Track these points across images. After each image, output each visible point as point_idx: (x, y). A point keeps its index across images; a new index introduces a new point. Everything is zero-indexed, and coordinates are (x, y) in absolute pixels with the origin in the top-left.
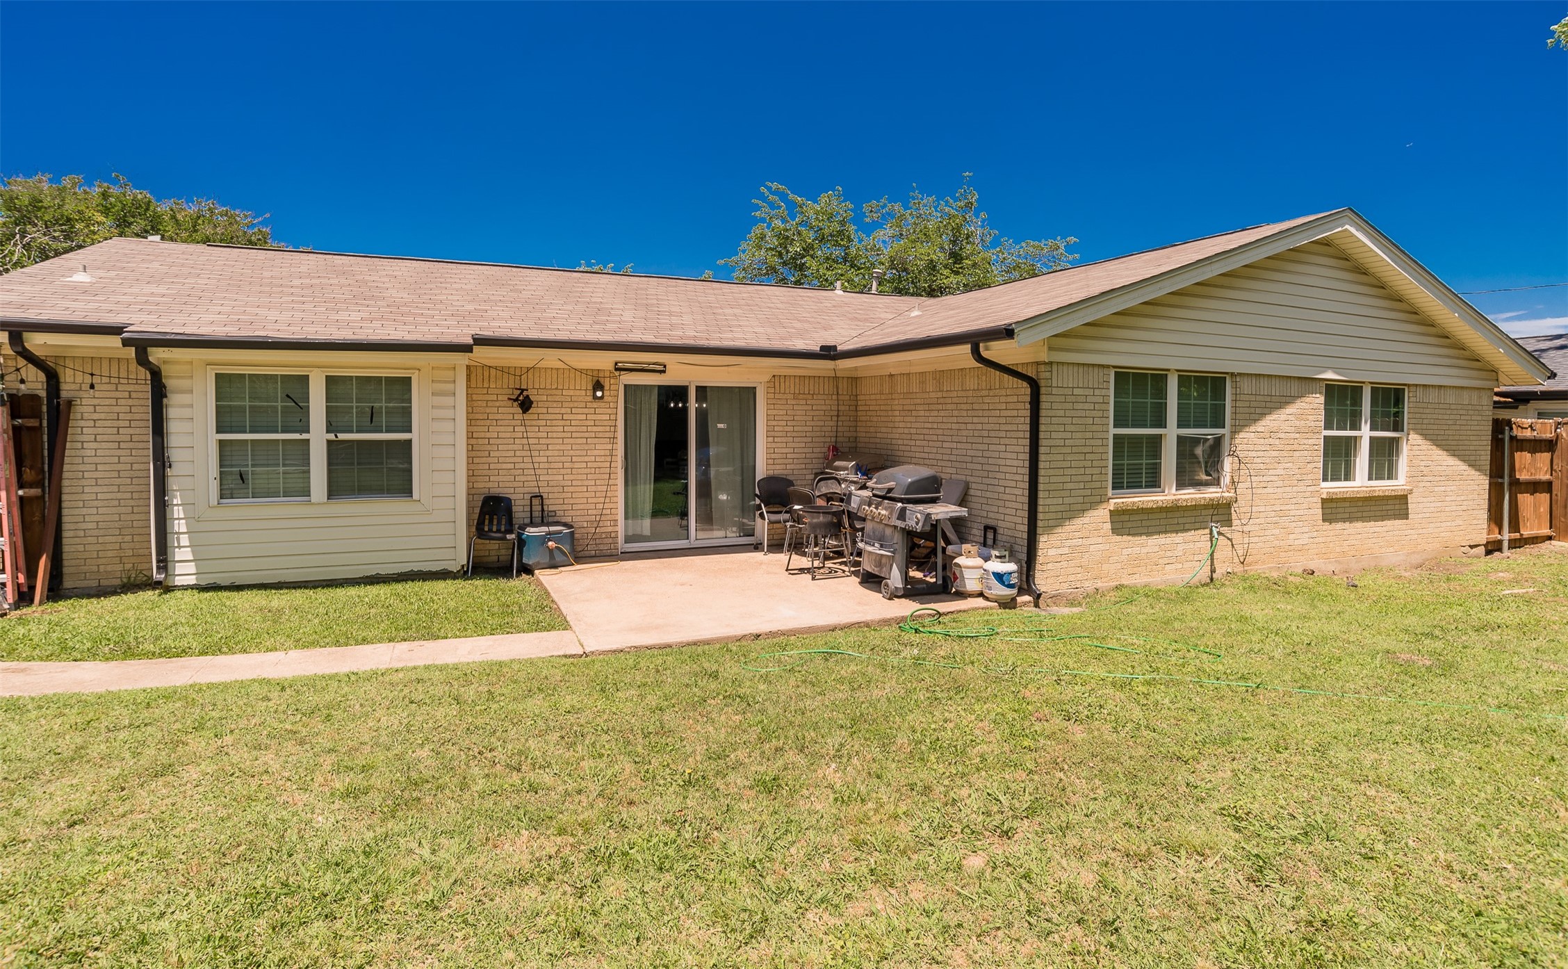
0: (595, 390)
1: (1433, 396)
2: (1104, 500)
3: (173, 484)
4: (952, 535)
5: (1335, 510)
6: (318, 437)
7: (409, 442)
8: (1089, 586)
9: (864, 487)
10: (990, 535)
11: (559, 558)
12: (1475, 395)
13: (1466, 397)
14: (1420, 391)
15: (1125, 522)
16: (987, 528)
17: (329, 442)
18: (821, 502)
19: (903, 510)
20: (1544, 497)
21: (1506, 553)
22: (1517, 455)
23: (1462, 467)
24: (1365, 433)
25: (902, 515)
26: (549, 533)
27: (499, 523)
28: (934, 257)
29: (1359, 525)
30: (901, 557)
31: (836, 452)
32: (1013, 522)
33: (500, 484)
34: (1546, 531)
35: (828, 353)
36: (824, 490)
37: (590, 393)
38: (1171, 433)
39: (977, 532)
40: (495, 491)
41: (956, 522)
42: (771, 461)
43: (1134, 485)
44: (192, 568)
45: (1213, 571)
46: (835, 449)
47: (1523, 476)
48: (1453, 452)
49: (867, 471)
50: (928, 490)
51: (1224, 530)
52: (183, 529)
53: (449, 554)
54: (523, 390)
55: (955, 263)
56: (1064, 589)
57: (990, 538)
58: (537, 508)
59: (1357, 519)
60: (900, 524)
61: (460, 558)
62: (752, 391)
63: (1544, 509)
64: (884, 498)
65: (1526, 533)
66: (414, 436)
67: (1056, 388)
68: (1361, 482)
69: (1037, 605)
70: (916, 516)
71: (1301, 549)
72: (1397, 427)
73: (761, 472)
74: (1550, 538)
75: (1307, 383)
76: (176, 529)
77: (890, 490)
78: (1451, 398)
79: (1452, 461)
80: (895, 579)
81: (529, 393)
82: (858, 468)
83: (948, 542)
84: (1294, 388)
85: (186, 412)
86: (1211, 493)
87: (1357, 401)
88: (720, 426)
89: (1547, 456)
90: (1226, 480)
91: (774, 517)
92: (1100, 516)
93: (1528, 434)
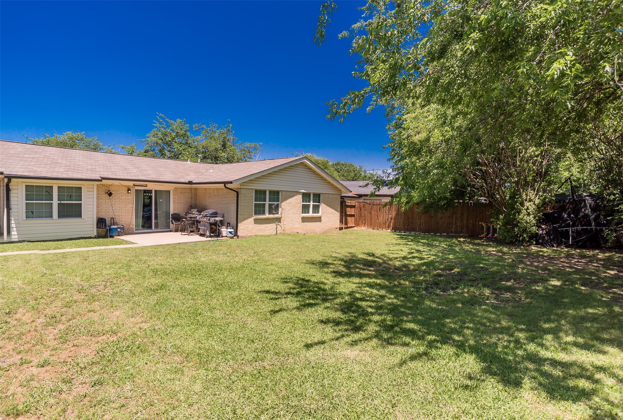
0: (128, 191)
1: (327, 196)
2: (252, 216)
3: (12, 214)
4: (220, 225)
5: (304, 220)
6: (55, 202)
7: (81, 204)
8: (249, 235)
9: (200, 215)
10: (229, 225)
11: (120, 234)
12: (336, 195)
13: (334, 196)
14: (324, 195)
15: (257, 221)
16: (228, 223)
17: (58, 203)
18: (188, 219)
19: (209, 219)
20: (353, 218)
21: (344, 230)
22: (347, 209)
23: (334, 211)
24: (312, 203)
25: (209, 220)
26: (118, 227)
27: (102, 225)
28: (217, 147)
29: (310, 223)
30: (209, 229)
31: (191, 207)
32: (233, 222)
33: (103, 215)
34: (354, 225)
35: (190, 183)
36: (189, 216)
37: (127, 191)
38: (267, 203)
39: (226, 224)
40: (100, 217)
41: (221, 222)
42: (174, 209)
43: (259, 214)
44: (16, 237)
45: (277, 232)
46: (191, 206)
47: (348, 213)
48: (332, 208)
49: (200, 211)
50: (215, 214)
51: (279, 224)
52: (14, 226)
53: (92, 232)
54: (109, 191)
55: (224, 149)
56: (244, 235)
57: (228, 225)
58: (112, 221)
59: (310, 222)
60: (209, 222)
61: (95, 233)
62: (169, 191)
63: (353, 220)
64: (205, 216)
65: (349, 226)
66: (82, 202)
67: (242, 193)
68: (311, 214)
69: (238, 238)
70: (212, 220)
71: (297, 228)
72: (319, 202)
73: (172, 212)
74: (354, 227)
75: (298, 193)
76: (12, 226)
77: (206, 215)
78: (331, 196)
79: (331, 210)
80: (208, 233)
81: (111, 191)
82: (198, 211)
83: (219, 227)
84: (295, 193)
85: (16, 195)
86: (276, 216)
87: (310, 197)
88: (161, 200)
89: (354, 209)
90: (280, 213)
91: (176, 223)
92: (251, 220)
93: (349, 204)
